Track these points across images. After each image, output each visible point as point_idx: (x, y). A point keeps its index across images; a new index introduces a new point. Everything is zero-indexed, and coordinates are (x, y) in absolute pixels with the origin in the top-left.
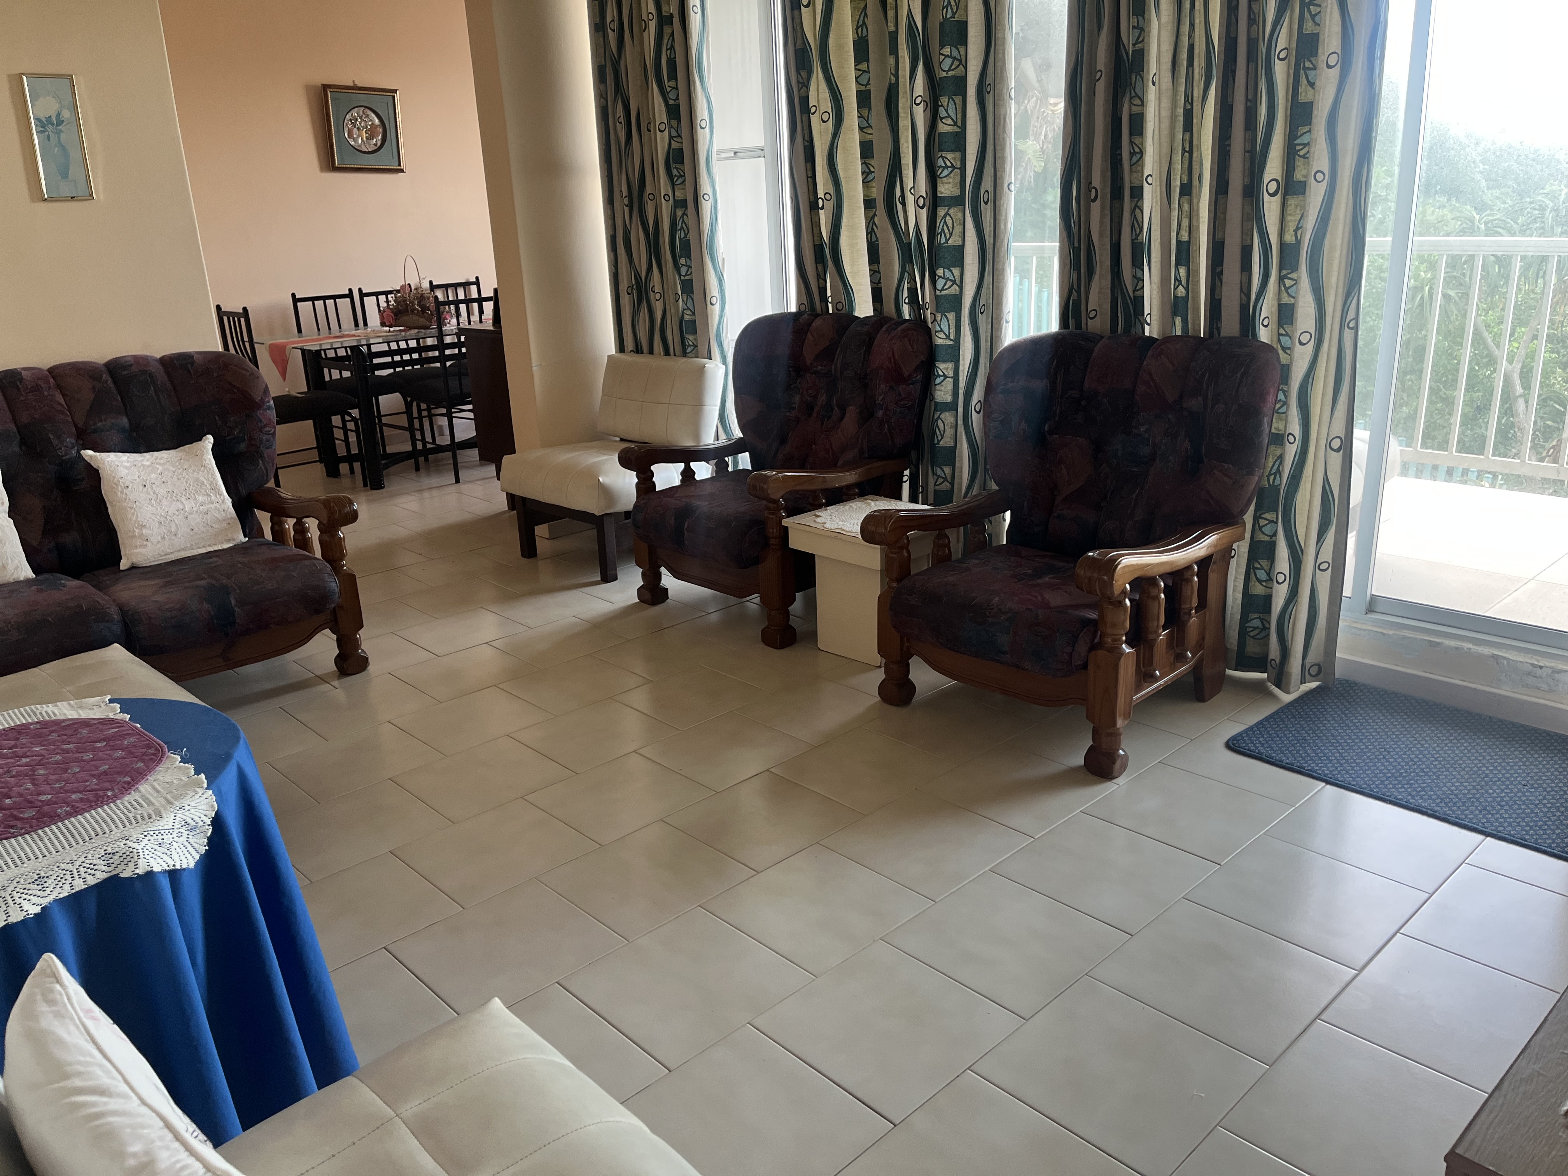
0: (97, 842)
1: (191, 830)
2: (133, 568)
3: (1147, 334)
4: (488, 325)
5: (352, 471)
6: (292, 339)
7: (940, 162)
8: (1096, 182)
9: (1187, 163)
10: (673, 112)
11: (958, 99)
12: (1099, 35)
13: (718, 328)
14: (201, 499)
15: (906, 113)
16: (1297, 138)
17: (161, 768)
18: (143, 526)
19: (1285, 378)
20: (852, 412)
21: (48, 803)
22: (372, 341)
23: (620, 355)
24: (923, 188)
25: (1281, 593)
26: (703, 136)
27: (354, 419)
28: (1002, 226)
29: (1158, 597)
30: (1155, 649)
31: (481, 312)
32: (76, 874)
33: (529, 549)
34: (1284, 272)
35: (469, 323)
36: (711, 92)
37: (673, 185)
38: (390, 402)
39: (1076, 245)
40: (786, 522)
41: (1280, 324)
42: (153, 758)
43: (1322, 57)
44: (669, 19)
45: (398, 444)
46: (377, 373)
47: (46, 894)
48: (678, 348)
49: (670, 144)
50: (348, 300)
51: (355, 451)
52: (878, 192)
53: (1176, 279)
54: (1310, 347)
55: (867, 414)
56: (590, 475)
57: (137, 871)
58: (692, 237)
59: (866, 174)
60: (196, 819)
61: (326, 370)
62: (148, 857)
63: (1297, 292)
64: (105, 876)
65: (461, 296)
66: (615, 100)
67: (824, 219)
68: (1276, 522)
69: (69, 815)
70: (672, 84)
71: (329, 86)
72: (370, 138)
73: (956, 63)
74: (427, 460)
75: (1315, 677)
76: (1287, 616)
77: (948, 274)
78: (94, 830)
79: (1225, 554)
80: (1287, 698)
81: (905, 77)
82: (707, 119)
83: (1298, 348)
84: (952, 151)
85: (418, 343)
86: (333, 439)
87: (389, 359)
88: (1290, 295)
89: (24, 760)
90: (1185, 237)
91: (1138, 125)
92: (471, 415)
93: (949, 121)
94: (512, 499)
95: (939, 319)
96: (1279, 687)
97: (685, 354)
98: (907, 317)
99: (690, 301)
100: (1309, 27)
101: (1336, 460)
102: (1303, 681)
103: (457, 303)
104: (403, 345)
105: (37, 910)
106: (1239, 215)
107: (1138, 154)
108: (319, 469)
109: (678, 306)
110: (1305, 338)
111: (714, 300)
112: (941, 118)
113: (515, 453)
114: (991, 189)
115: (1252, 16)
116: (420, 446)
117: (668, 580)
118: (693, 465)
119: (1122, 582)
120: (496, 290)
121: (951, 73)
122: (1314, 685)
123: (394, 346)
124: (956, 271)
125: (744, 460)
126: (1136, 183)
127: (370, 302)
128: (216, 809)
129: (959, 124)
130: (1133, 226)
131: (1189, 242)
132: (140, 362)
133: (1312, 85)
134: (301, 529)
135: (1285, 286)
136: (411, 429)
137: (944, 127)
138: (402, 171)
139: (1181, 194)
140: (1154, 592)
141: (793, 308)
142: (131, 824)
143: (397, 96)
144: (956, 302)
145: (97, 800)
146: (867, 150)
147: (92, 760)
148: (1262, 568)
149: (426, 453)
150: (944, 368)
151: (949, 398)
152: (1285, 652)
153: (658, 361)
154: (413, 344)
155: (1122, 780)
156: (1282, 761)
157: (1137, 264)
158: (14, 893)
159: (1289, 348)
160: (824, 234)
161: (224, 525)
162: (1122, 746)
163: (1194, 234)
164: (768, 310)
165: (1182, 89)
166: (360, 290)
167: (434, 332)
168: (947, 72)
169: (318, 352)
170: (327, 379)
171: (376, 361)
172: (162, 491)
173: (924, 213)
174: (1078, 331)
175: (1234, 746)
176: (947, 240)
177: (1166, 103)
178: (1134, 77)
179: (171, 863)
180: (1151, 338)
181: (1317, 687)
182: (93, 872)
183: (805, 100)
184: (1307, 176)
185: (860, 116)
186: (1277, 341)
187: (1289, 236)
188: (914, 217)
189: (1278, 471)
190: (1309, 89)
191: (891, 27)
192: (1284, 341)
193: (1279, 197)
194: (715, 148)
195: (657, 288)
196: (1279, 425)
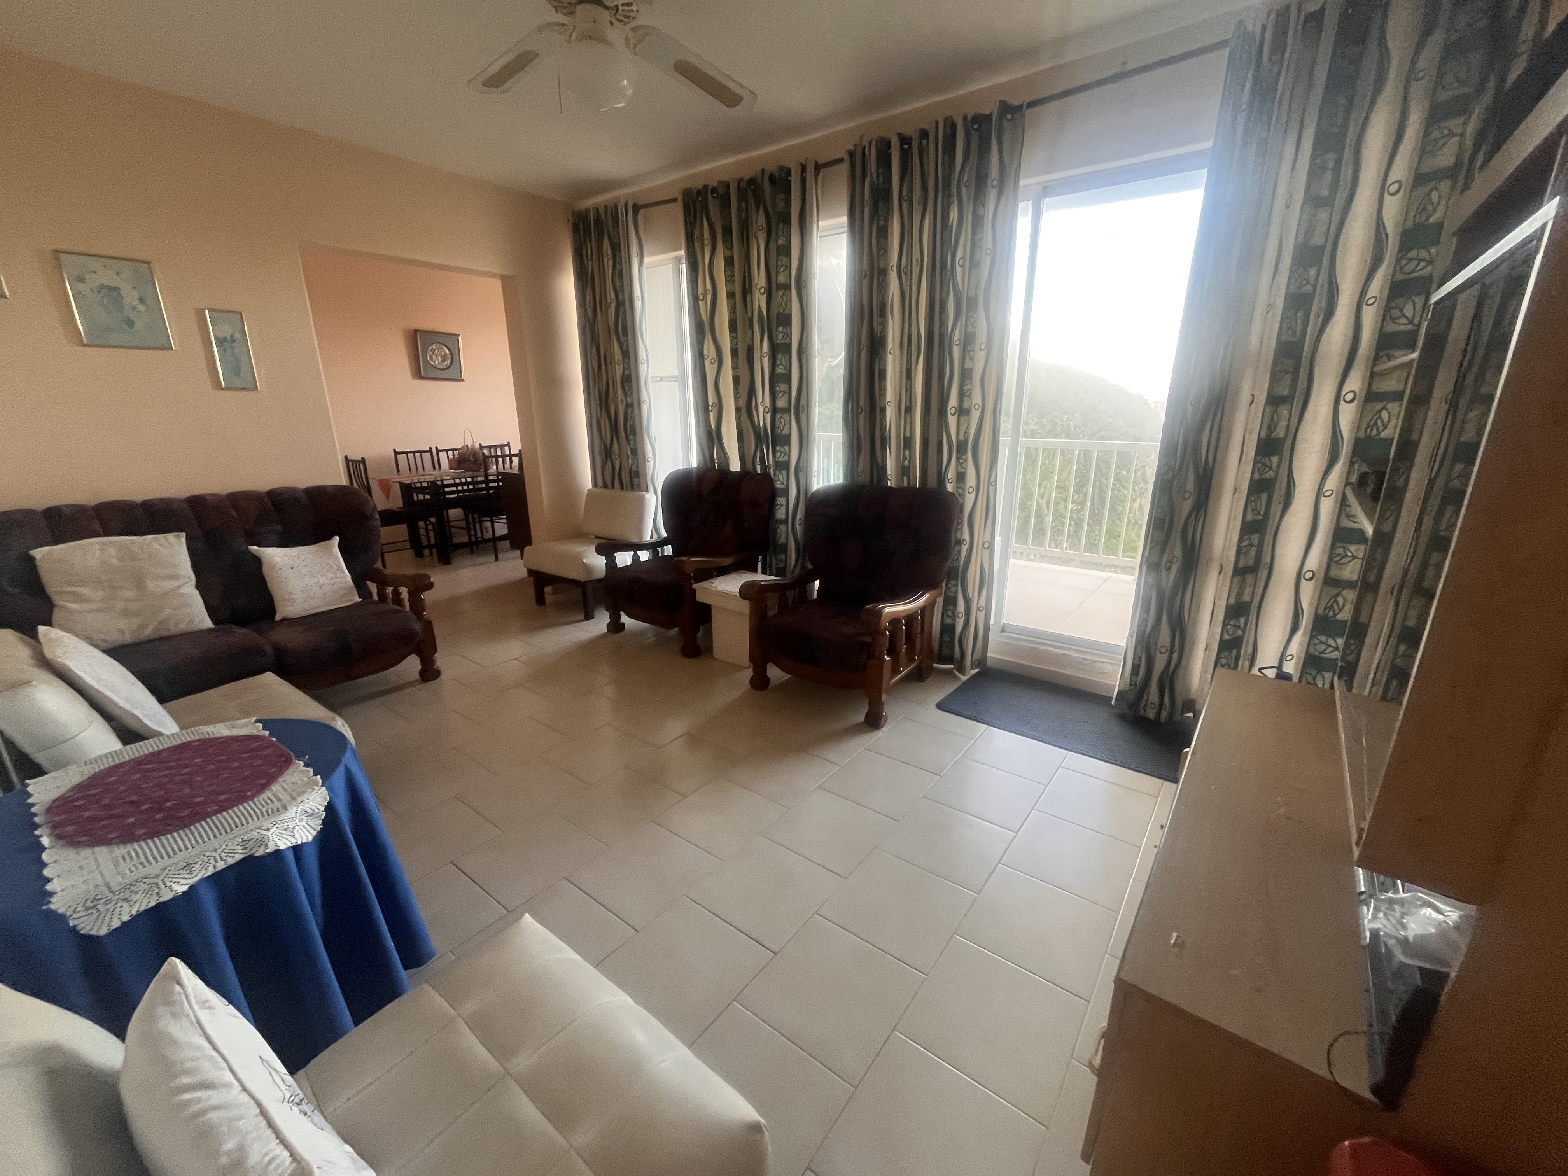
0: (237, 831)
1: (310, 816)
2: (284, 620)
3: (889, 485)
4: (516, 471)
5: (431, 554)
6: (394, 477)
7: (778, 389)
8: (862, 403)
9: (908, 395)
10: (625, 354)
11: (787, 357)
12: (861, 326)
13: (652, 475)
14: (331, 575)
15: (758, 361)
16: (965, 387)
17: (289, 772)
18: (291, 594)
19: (961, 511)
20: (729, 524)
21: (202, 803)
22: (444, 478)
23: (595, 489)
24: (768, 402)
25: (960, 624)
26: (642, 369)
27: (432, 523)
28: (812, 425)
29: (902, 629)
30: (900, 656)
31: (511, 462)
32: (218, 858)
33: (540, 600)
34: (959, 455)
35: (504, 469)
36: (648, 344)
37: (626, 396)
38: (455, 513)
39: (851, 437)
40: (694, 586)
41: (958, 482)
42: (284, 764)
43: (977, 345)
44: (623, 303)
45: (461, 538)
46: (447, 496)
47: (193, 875)
48: (629, 486)
49: (623, 372)
50: (429, 454)
51: (433, 542)
52: (742, 403)
53: (904, 456)
54: (974, 494)
55: (738, 525)
56: (578, 560)
57: (267, 851)
58: (637, 425)
59: (736, 392)
60: (313, 808)
61: (415, 495)
62: (276, 840)
63: (966, 466)
64: (243, 856)
65: (499, 453)
66: (591, 346)
67: (713, 417)
68: (958, 586)
69: (216, 813)
70: (625, 338)
71: (418, 330)
72: (443, 361)
73: (786, 336)
74: (478, 547)
75: (977, 667)
76: (964, 635)
77: (782, 450)
78: (235, 822)
79: (931, 605)
80: (964, 678)
81: (757, 341)
82: (645, 359)
83: (967, 495)
84: (784, 383)
85: (473, 479)
86: (419, 535)
87: (454, 489)
88: (962, 467)
89: (186, 770)
90: (908, 435)
91: (883, 375)
92: (505, 521)
93: (782, 367)
94: (531, 572)
95: (777, 473)
96: (960, 673)
97: (633, 489)
98: (759, 472)
99: (635, 460)
100: (970, 329)
101: (987, 554)
102: (972, 669)
103: (497, 457)
104: (463, 480)
105: (185, 888)
106: (936, 424)
107: (883, 390)
108: (411, 552)
109: (629, 462)
110: (971, 490)
111: (650, 460)
112: (778, 365)
113: (532, 545)
114: (805, 405)
115: (941, 322)
116: (473, 539)
117: (625, 619)
118: (639, 553)
119: (885, 622)
120: (520, 450)
121: (783, 341)
122: (977, 670)
123: (458, 481)
124: (787, 448)
125: (668, 550)
126: (882, 405)
127: (443, 455)
128: (328, 800)
129: (788, 369)
130: (881, 428)
131: (910, 437)
132: (290, 491)
133: (971, 359)
134: (397, 594)
135: (959, 462)
136: (468, 529)
137: (780, 370)
138: (463, 380)
139: (906, 412)
140: (900, 626)
141: (695, 467)
142: (263, 816)
143: (460, 338)
144: (786, 466)
145: (240, 798)
146: (736, 380)
147: (238, 768)
148: (951, 610)
149: (478, 543)
150: (781, 500)
151: (783, 517)
152: (963, 655)
153: (616, 493)
154: (469, 480)
155: (885, 729)
156: (965, 714)
157: (884, 449)
158: (166, 879)
159: (963, 495)
160: (713, 425)
161: (346, 591)
162: (885, 710)
163: (913, 432)
164: (681, 467)
165: (905, 355)
166: (437, 448)
167: (482, 473)
168: (781, 340)
169: (410, 484)
170: (416, 499)
171: (447, 489)
172: (304, 571)
173: (768, 416)
174: (853, 484)
175: (940, 706)
176: (781, 432)
177: (897, 364)
178: (880, 349)
179: (294, 841)
180: (890, 487)
181: (978, 672)
182: (232, 855)
183: (702, 352)
184: (970, 406)
185: (732, 362)
186: (957, 491)
187: (961, 437)
188: (763, 418)
189: (957, 559)
190: (970, 361)
191: (750, 315)
192: (960, 491)
193: (956, 416)
194: (650, 376)
195: (617, 452)
196: (959, 535)
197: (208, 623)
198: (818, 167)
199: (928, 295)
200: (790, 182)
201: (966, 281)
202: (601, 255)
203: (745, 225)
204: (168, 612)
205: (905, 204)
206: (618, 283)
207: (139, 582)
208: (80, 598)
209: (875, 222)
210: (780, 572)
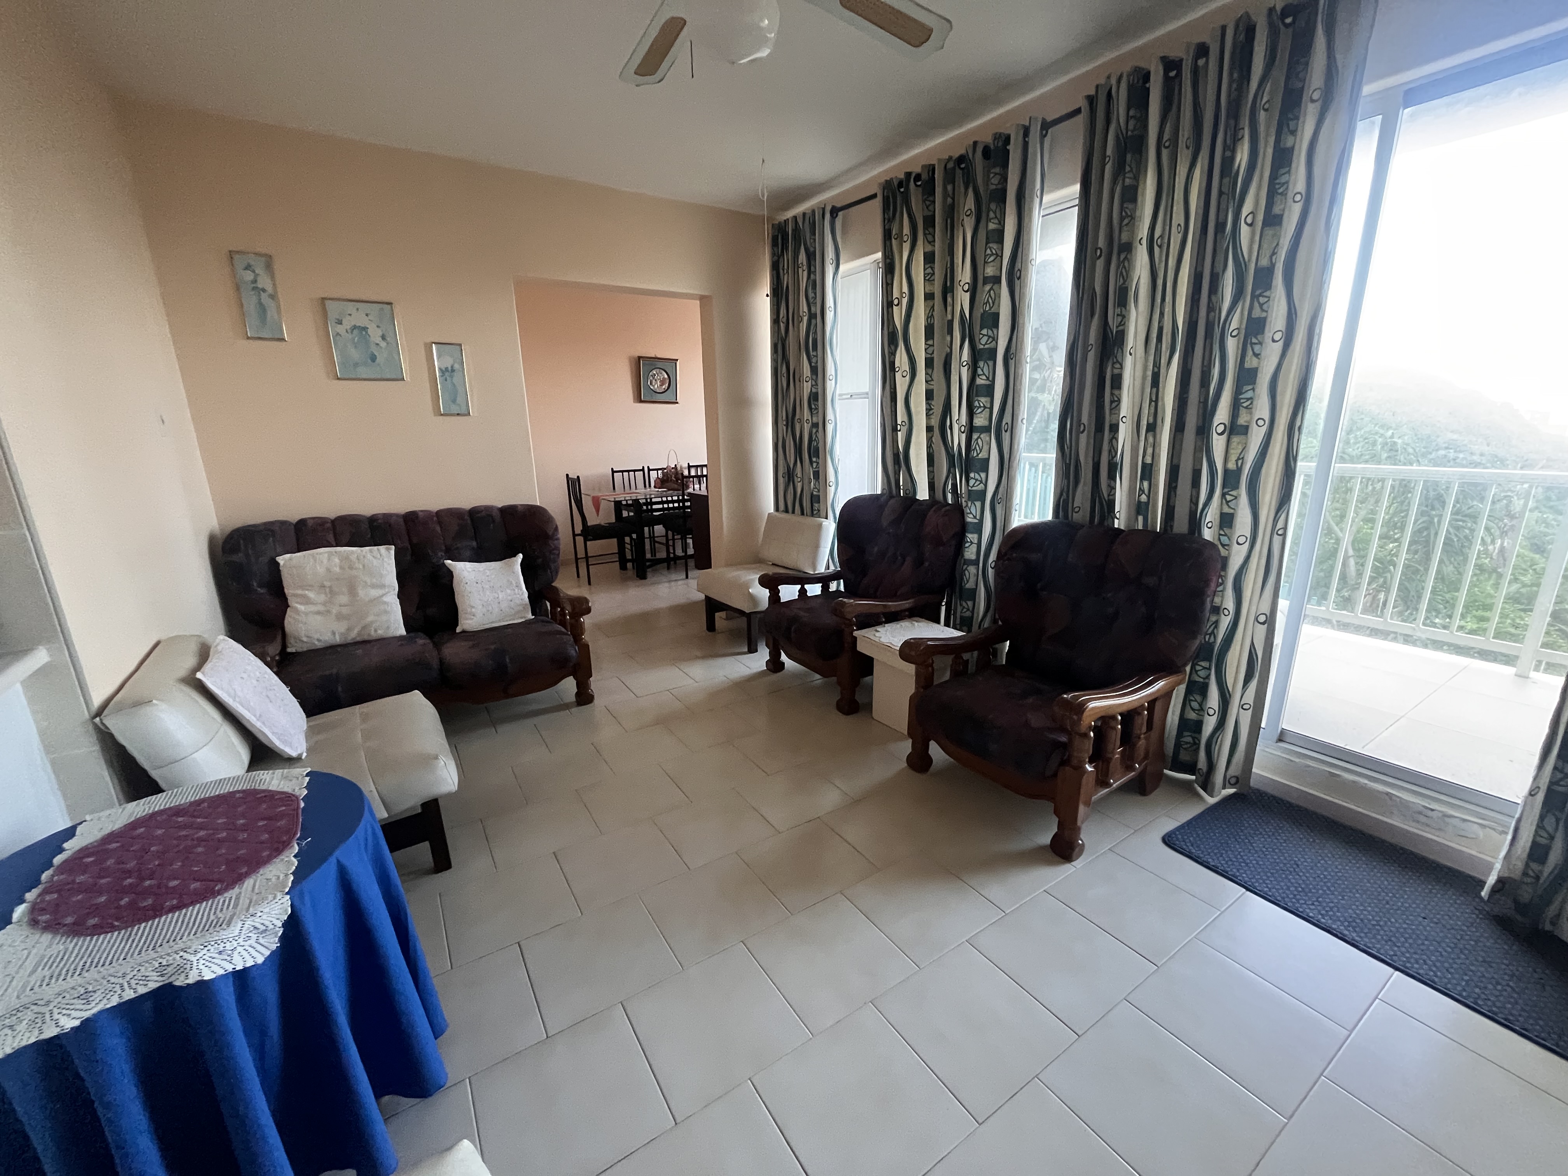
2: (464, 632)
3: (1116, 526)
4: (703, 492)
5: (632, 568)
6: (608, 495)
7: (976, 404)
8: (1085, 419)
9: (1153, 409)
10: (814, 370)
11: (991, 363)
12: (1091, 322)
13: (833, 501)
15: (956, 371)
16: (1241, 393)
18: (473, 607)
19: (1224, 568)
20: (909, 560)
22: (652, 496)
23: (777, 514)
24: (964, 419)
25: (1210, 724)
26: (830, 385)
27: (633, 539)
28: (1016, 447)
29: (1115, 728)
30: (1111, 764)
33: (711, 626)
34: (1226, 490)
36: (838, 359)
37: (812, 414)
38: (659, 529)
39: (1068, 462)
40: (856, 633)
41: (1221, 527)
43: (1268, 334)
44: (815, 316)
46: (655, 514)
47: (90, 1007)
48: (809, 511)
49: (811, 390)
50: (642, 472)
52: (935, 422)
53: (1140, 488)
54: (1246, 546)
55: (919, 562)
56: (744, 587)
57: (187, 982)
58: (821, 445)
59: (929, 408)
60: (266, 923)
61: (624, 511)
62: (201, 967)
63: (1237, 505)
64: (157, 985)
66: (782, 363)
67: (901, 436)
68: (1209, 669)
70: (815, 353)
71: (642, 357)
72: (661, 385)
73: (991, 340)
74: (675, 563)
75: (1232, 785)
76: (1215, 740)
77: (977, 476)
79: (1166, 695)
80: (1211, 801)
81: (956, 348)
82: (834, 374)
83: (1235, 546)
84: (985, 396)
86: (624, 548)
87: (660, 506)
88: (1230, 507)
90: (1149, 460)
91: (1117, 382)
93: (984, 377)
94: (706, 596)
95: (969, 505)
96: (1205, 790)
97: (812, 515)
98: (950, 502)
99: (817, 483)
100: (1257, 313)
101: (1262, 630)
102: (1224, 788)
104: (669, 499)
106: (1192, 447)
107: (1116, 402)
109: (810, 486)
110: (1241, 539)
111: (831, 484)
112: (979, 375)
113: (710, 567)
114: (1010, 423)
115: (1211, 305)
116: (672, 555)
117: (784, 658)
118: (806, 586)
119: (1088, 720)
121: (986, 346)
122: (1232, 791)
123: (664, 499)
124: (983, 475)
125: (840, 585)
126: (1114, 422)
127: (653, 474)
128: (292, 910)
129: (990, 379)
130: (1110, 451)
131: (1152, 465)
132: (488, 509)
133: (1257, 355)
135: (1226, 499)
137: (980, 381)
138: (677, 403)
139: (1147, 431)
140: (1112, 723)
141: (879, 492)
143: (678, 363)
144: (981, 495)
146: (929, 395)
147: (242, 841)
148: (1196, 701)
150: (972, 537)
151: (973, 557)
152: (1211, 766)
153: (796, 519)
154: (675, 498)
155: (1078, 863)
156: (1208, 863)
157: (1112, 477)
158: (56, 1009)
159: (1228, 545)
160: (900, 447)
161: (521, 608)
162: (1082, 836)
163: (1156, 458)
164: (865, 492)
165: (1151, 358)
166: (648, 467)
167: (679, 492)
168: (984, 345)
169: (621, 501)
170: (626, 515)
171: (655, 507)
172: (487, 586)
173: (964, 436)
174: (1065, 521)
175: (1169, 841)
176: (978, 455)
177: (1139, 367)
178: (1116, 349)
179: (231, 966)
180: (1118, 529)
181: (1235, 793)
182: (145, 983)
183: (893, 364)
184: (1249, 422)
185: (926, 374)
186: (1219, 540)
187: (1231, 466)
188: (958, 438)
189: (1213, 632)
190: (1254, 358)
191: (949, 317)
192: (1224, 540)
193: (1224, 437)
194: (838, 392)
195: (799, 475)
196: (1217, 600)
197: (402, 631)
198: (1046, 126)
199: (1193, 271)
200: (1008, 151)
201: (1256, 247)
202: (796, 266)
203: (951, 212)
204: (370, 618)
205: (1165, 153)
206: (811, 295)
207: (352, 591)
208: (307, 601)
209: (1120, 179)
210: (964, 624)
